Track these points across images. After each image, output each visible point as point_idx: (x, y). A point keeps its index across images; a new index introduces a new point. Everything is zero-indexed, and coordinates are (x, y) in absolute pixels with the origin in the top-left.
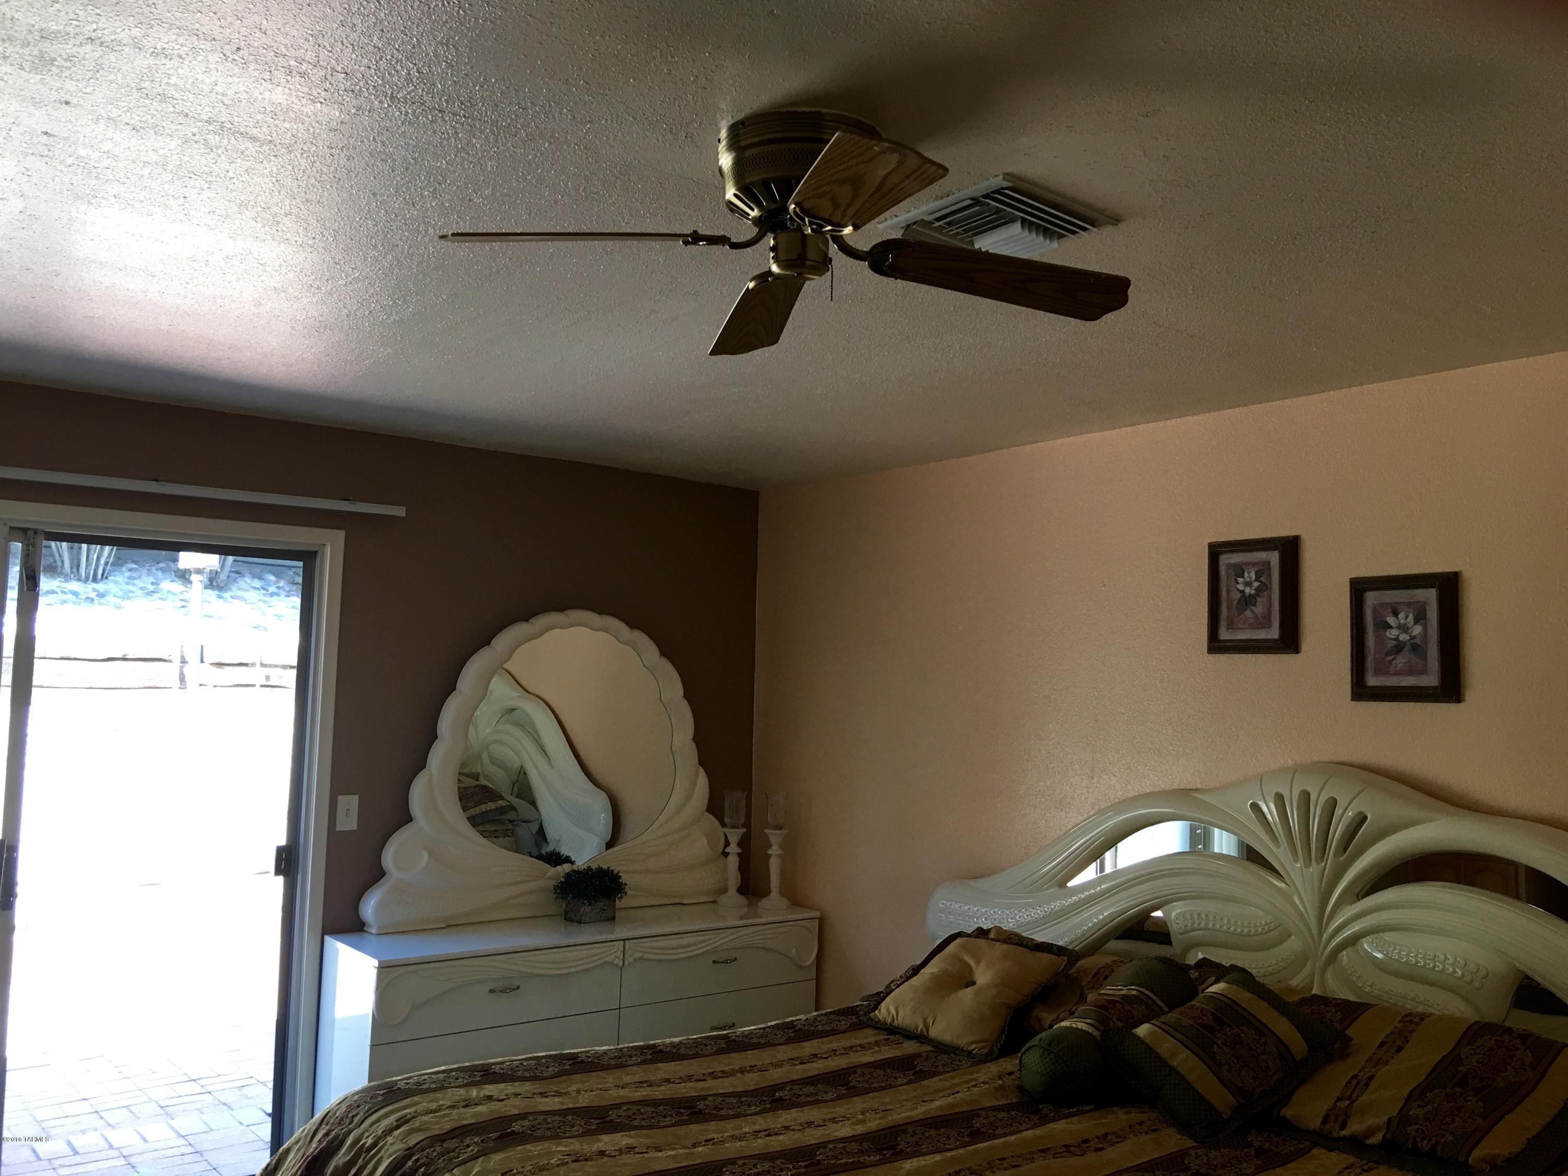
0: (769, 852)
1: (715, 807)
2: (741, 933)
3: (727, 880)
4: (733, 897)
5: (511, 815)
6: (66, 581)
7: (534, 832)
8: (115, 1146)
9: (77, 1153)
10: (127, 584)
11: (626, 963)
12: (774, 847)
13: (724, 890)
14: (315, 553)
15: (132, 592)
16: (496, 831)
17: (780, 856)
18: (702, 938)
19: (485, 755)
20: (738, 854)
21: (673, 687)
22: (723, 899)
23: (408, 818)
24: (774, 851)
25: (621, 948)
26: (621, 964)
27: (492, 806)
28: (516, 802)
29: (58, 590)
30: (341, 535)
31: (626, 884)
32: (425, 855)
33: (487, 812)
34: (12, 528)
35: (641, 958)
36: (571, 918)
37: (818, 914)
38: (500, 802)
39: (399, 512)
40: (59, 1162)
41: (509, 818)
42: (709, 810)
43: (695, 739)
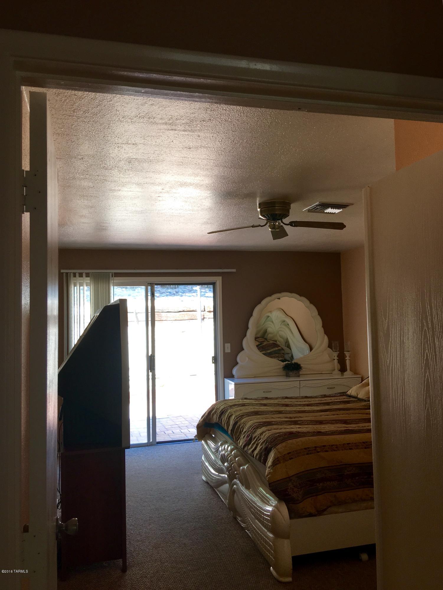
0: (346, 358)
1: (330, 346)
2: (335, 381)
3: (335, 367)
4: (337, 372)
5: (283, 352)
6: (168, 289)
7: (290, 357)
8: (183, 432)
9: (174, 433)
10: (184, 288)
11: (301, 387)
12: (347, 357)
13: (334, 370)
14: (215, 283)
15: (186, 291)
16: (278, 356)
17: (349, 360)
18: (325, 381)
19: (278, 335)
20: (337, 359)
21: (315, 312)
22: (334, 372)
23: (243, 349)
24: (347, 358)
25: (299, 383)
26: (299, 387)
27: (277, 349)
28: (285, 348)
29: (165, 292)
30: (221, 278)
31: (302, 367)
32: (247, 359)
33: (275, 350)
34: (148, 283)
35: (305, 386)
36: (287, 376)
37: (361, 376)
38: (279, 348)
39: (234, 270)
40: (170, 434)
41: (282, 352)
42: (329, 347)
43: (323, 327)
